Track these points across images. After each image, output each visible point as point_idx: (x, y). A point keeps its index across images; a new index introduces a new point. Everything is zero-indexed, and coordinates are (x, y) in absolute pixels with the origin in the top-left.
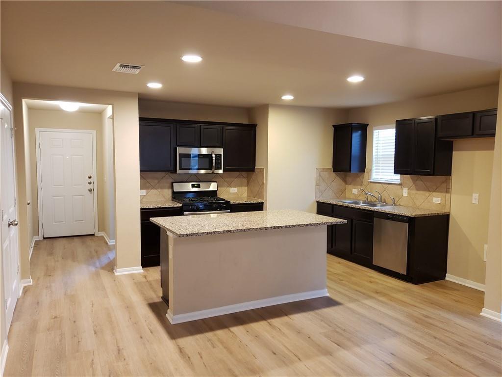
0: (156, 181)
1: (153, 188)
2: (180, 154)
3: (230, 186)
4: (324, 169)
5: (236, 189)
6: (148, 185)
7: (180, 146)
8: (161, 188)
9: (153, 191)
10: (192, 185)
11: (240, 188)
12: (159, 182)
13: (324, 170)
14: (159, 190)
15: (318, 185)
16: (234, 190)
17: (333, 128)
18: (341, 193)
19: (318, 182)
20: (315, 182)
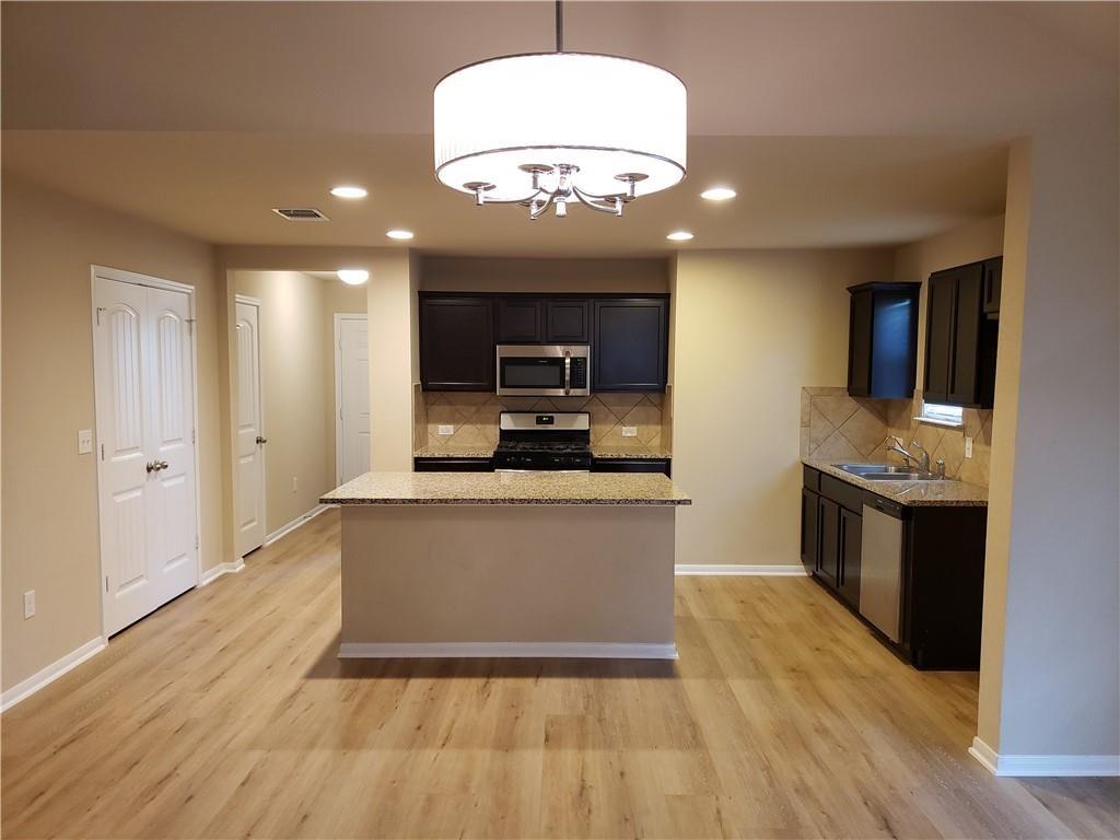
0: (473, 409)
1: (468, 421)
2: (501, 359)
3: (621, 421)
4: (822, 389)
5: (635, 428)
6: (458, 415)
7: (501, 344)
8: (482, 423)
9: (468, 428)
10: (537, 417)
11: (644, 427)
12: (477, 411)
13: (823, 392)
14: (479, 426)
15: (805, 424)
16: (629, 431)
17: (850, 295)
18: (872, 447)
19: (805, 419)
20: (799, 420)
